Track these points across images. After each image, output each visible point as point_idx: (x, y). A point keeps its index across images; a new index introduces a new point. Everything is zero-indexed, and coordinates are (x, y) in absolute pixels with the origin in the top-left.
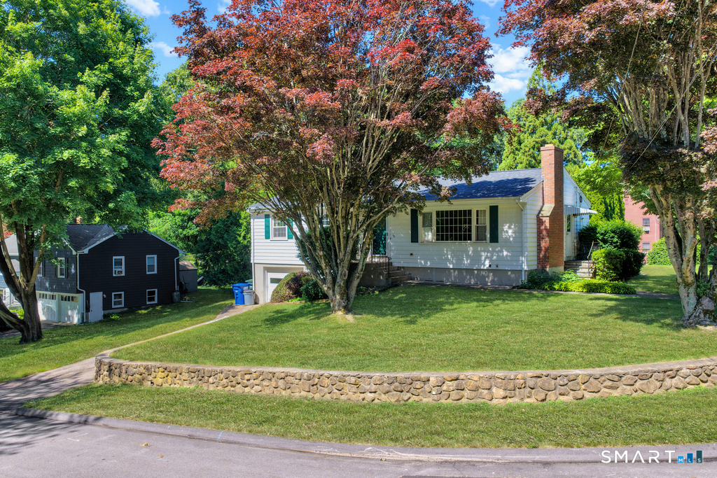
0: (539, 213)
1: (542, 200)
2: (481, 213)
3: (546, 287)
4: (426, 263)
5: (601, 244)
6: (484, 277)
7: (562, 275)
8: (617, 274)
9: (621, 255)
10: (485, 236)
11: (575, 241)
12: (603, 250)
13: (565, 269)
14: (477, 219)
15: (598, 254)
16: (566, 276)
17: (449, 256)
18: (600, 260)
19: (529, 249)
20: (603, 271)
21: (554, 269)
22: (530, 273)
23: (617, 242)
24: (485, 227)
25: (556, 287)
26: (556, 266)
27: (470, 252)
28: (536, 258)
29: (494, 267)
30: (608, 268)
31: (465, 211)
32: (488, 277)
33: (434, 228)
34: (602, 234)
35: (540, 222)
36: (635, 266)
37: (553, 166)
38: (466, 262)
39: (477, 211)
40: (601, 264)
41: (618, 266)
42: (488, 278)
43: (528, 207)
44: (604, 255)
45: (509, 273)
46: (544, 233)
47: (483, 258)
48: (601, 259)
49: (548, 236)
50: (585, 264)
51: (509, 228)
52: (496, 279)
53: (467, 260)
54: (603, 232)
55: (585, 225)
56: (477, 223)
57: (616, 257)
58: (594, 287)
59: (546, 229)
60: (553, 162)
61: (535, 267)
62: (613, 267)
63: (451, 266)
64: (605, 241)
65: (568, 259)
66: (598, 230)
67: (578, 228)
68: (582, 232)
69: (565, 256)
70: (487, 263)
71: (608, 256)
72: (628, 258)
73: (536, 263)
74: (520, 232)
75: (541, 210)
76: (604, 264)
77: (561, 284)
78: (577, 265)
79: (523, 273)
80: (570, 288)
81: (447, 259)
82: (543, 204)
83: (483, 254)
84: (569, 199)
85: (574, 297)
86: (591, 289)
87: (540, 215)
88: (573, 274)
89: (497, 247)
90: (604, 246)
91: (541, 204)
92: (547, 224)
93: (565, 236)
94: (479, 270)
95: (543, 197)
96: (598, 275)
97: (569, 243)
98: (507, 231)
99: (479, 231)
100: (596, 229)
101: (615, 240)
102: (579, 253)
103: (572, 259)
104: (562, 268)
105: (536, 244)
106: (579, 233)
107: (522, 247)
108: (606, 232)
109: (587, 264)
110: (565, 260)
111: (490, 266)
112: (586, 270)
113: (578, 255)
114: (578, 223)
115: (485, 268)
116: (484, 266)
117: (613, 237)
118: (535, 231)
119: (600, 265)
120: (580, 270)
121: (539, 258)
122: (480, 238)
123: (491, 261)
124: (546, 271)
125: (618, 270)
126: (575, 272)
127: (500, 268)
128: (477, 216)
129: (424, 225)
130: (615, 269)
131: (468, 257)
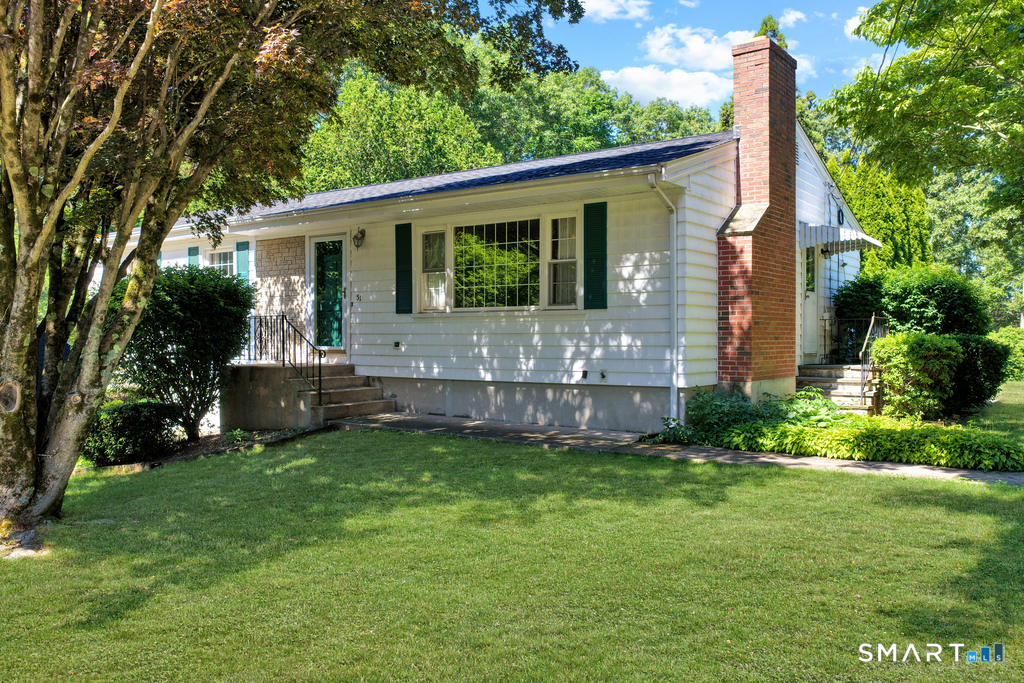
0: (726, 225)
1: (733, 193)
2: (564, 228)
3: (738, 440)
4: (429, 368)
5: (893, 322)
6: (571, 410)
7: (791, 401)
8: (941, 399)
9: (950, 349)
10: (573, 293)
11: (827, 316)
12: (900, 337)
13: (800, 385)
14: (555, 245)
15: (889, 345)
16: (802, 406)
17: (485, 351)
18: (895, 361)
19: (690, 326)
20: (902, 391)
21: (767, 386)
22: (696, 397)
23: (935, 317)
24: (574, 264)
25: (768, 442)
26: (773, 376)
27: (536, 338)
28: (714, 354)
29: (594, 379)
30: (917, 384)
31: (523, 224)
32: (581, 408)
33: (450, 273)
34: (895, 297)
35: (726, 252)
36: (986, 379)
37: (766, 94)
38: (527, 366)
39: (555, 223)
40: (896, 373)
41: (945, 378)
42: (582, 414)
43: (688, 201)
44: (905, 348)
45: (637, 398)
46: (739, 283)
47: (568, 354)
48: (898, 360)
49: (750, 293)
50: (852, 373)
51: (637, 267)
52: (600, 415)
53: (528, 359)
54: (898, 291)
55: (852, 279)
56: (554, 256)
57: (940, 354)
58: (888, 445)
59: (744, 272)
60: (766, 85)
61: (712, 380)
62: (930, 382)
63: (489, 378)
64: (902, 316)
65: (808, 361)
66: (886, 285)
67: (835, 285)
68: (844, 296)
69: (798, 352)
70: (578, 367)
71: (917, 350)
72: (971, 357)
73: (714, 366)
74: (666, 277)
75: (731, 218)
76: (905, 372)
77: (784, 435)
78: (830, 376)
79: (674, 398)
80: (810, 444)
81: (479, 358)
82: (739, 204)
83: (567, 342)
84: (811, 208)
85: (821, 478)
86: (879, 450)
87: (728, 231)
88: (820, 400)
89: (605, 321)
90: (899, 328)
91: (732, 204)
92: (747, 258)
93: (799, 300)
94: (559, 387)
95: (738, 186)
96: (889, 402)
97: (809, 322)
98: (631, 275)
99: (560, 277)
100: (880, 285)
101: (930, 312)
102: (835, 345)
103: (817, 360)
104: (790, 383)
105: (714, 314)
106: (836, 298)
107: (669, 319)
108: (906, 292)
109: (858, 375)
110: (798, 362)
111: (585, 374)
112: (857, 390)
113: (833, 352)
114: (834, 276)
115: (573, 382)
116: (571, 376)
117: (925, 305)
118: (714, 275)
119: (894, 377)
120: (841, 390)
121: (722, 357)
122: (560, 296)
123: (588, 359)
124: (740, 390)
125: (943, 390)
126: (826, 393)
127: (611, 380)
128: (555, 235)
129: (426, 268)
130: (936, 386)
131: (530, 350)
